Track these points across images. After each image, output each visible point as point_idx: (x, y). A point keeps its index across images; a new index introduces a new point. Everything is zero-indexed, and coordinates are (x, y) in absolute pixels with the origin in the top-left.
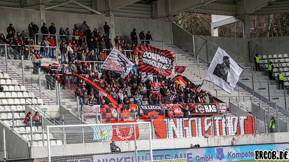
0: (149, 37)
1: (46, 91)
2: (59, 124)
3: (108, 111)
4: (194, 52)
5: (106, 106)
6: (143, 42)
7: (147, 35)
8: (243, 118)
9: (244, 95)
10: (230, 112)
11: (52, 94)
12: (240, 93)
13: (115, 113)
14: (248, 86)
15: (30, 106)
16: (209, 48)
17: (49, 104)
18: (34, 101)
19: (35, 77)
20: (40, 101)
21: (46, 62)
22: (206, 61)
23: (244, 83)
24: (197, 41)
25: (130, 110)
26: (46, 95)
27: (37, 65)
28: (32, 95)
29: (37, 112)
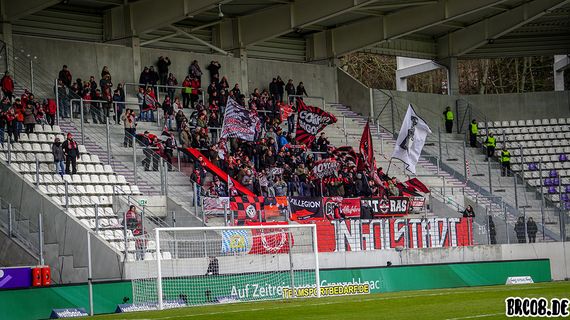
0: (301, 90)
1: (145, 173)
2: (166, 226)
3: (242, 207)
4: (372, 115)
5: (239, 200)
6: (293, 98)
7: (299, 87)
8: (454, 220)
9: (451, 184)
10: (431, 212)
11: (153, 177)
12: (446, 181)
13: (251, 211)
14: (458, 170)
15: (121, 197)
16: (395, 110)
17: (149, 193)
18: (126, 189)
19: (128, 150)
20: (135, 189)
21: (142, 127)
22: (391, 130)
23: (451, 166)
24: (376, 98)
25: (278, 205)
26: (144, 179)
27: (130, 131)
28: (122, 179)
29: (131, 207)
